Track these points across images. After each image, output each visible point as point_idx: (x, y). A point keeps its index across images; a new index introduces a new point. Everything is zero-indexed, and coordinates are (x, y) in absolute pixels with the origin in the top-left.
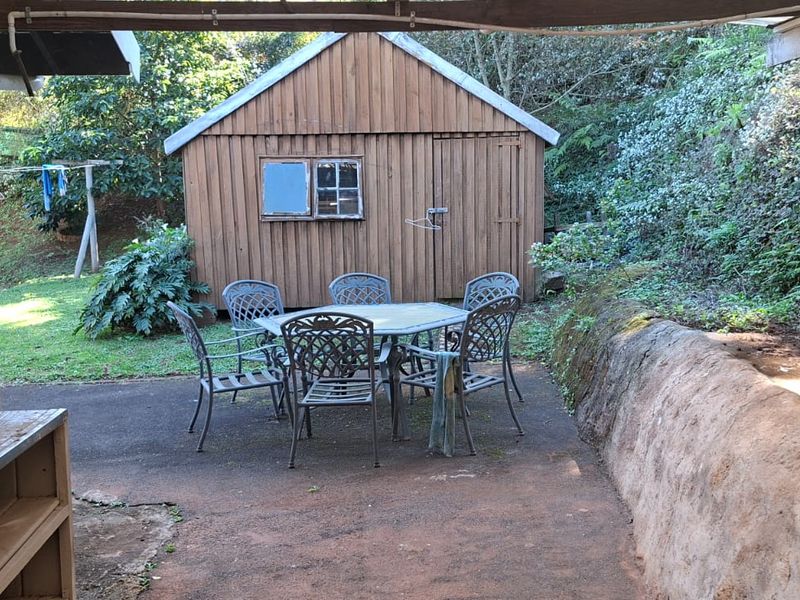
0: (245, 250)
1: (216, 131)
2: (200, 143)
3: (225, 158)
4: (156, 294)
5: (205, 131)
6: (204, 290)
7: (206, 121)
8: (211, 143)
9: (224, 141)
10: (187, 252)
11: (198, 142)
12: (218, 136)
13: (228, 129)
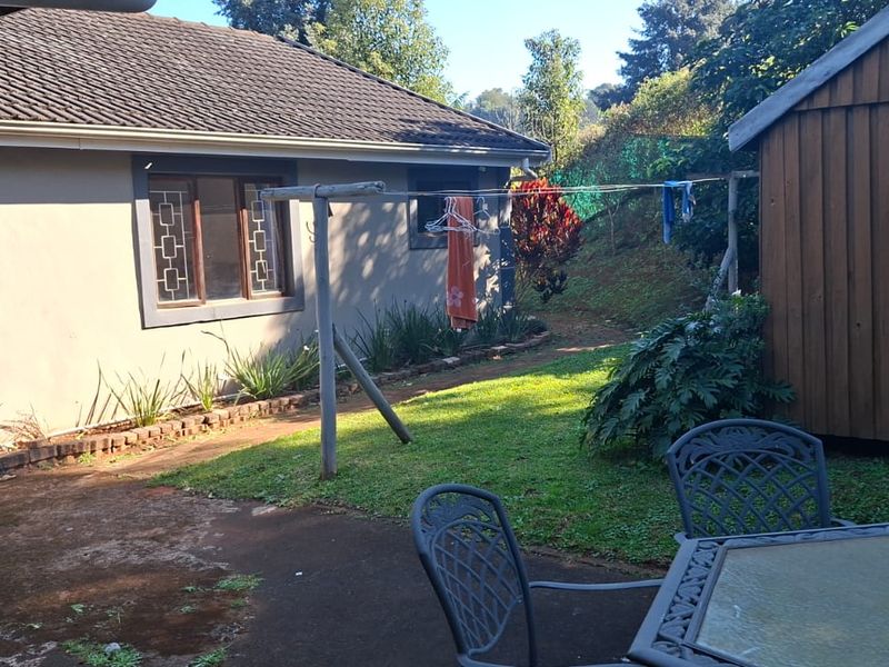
0: (867, 326)
1: (822, 101)
2: (791, 128)
3: (838, 150)
4: (686, 396)
5: (800, 103)
6: (784, 395)
7: (802, 85)
8: (812, 127)
9: (836, 119)
10: (758, 325)
11: (787, 126)
12: (825, 111)
13: (844, 96)
